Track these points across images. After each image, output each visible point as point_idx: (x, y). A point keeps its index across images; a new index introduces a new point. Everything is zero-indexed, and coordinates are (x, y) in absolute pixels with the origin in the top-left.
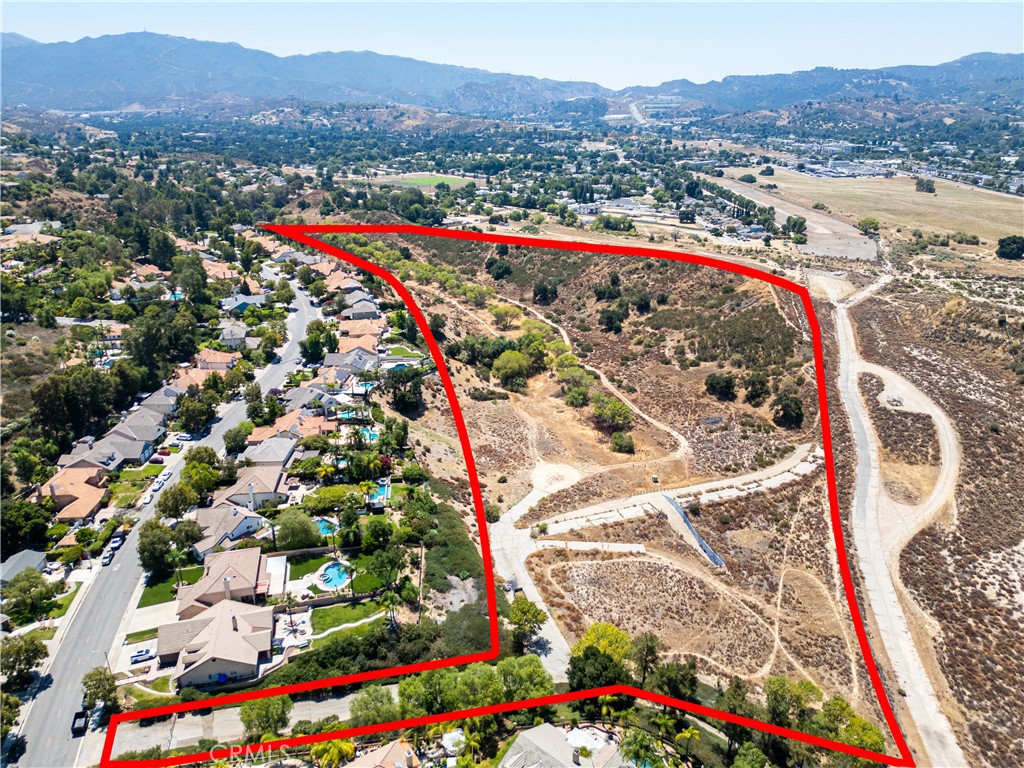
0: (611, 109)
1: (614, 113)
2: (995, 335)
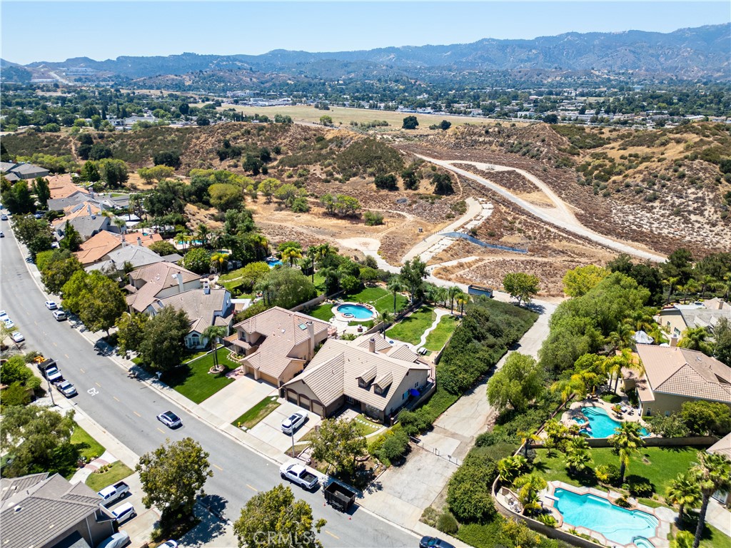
0: (36, 75)
1: (39, 78)
2: (487, 139)
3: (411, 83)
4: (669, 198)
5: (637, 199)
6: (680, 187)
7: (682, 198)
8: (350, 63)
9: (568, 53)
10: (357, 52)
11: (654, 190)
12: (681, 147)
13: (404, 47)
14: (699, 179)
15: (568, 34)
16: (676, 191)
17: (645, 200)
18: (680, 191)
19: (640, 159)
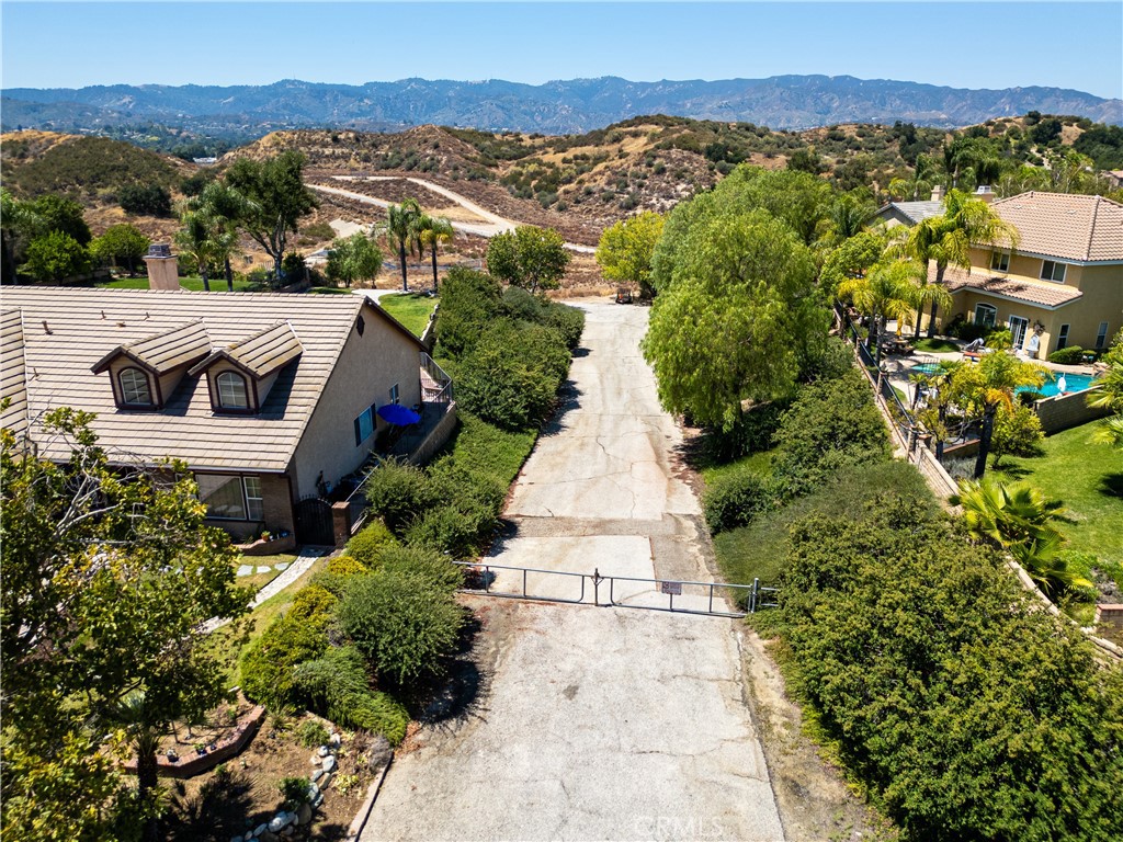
2: (338, 151)
3: (171, 134)
4: (654, 201)
5: (608, 209)
6: (664, 185)
7: (672, 198)
8: (43, 105)
9: (415, 107)
10: (55, 90)
11: (628, 193)
12: (643, 140)
13: (146, 86)
14: (686, 171)
15: (410, 80)
16: (661, 190)
17: (621, 207)
18: (666, 189)
19: (591, 161)
